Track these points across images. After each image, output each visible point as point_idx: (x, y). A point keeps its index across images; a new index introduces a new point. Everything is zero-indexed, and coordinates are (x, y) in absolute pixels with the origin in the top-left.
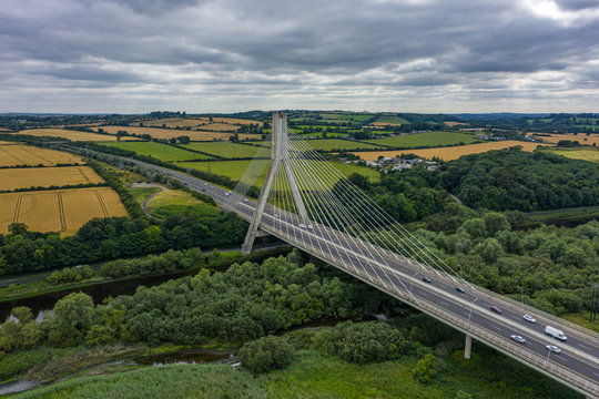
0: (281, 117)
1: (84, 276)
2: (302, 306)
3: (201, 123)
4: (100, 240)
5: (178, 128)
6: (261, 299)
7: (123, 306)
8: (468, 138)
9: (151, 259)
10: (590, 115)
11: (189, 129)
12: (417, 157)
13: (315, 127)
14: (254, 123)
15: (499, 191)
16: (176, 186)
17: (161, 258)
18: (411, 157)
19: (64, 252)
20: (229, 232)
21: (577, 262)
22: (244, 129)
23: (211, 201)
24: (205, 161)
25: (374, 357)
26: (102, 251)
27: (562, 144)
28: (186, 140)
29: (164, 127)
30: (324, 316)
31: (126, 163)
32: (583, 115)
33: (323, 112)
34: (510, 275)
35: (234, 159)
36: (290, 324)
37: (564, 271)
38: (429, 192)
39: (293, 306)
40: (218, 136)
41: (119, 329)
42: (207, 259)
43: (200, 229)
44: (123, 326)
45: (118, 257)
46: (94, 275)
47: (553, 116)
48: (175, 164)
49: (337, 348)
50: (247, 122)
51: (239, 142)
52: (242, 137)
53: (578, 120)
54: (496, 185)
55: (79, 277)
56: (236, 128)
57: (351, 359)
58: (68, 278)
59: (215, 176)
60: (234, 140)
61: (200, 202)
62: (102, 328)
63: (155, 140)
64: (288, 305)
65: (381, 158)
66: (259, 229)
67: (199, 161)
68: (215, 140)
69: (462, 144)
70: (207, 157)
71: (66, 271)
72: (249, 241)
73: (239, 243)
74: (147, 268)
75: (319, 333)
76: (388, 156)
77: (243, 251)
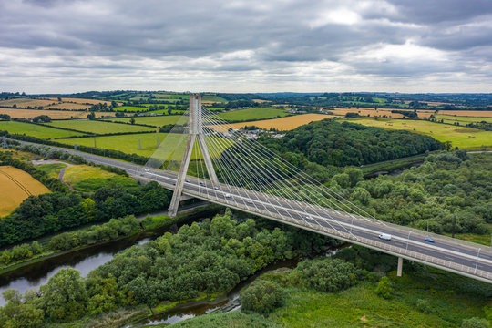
0: (197, 98)
1: (35, 252)
2: (260, 253)
3: (51, 103)
4: (41, 216)
5: (29, 108)
6: (223, 252)
7: (110, 275)
8: (280, 112)
9: (96, 229)
10: (350, 94)
11: (41, 108)
12: (258, 128)
13: (158, 105)
14: (103, 102)
15: (339, 152)
16: (79, 161)
17: (105, 226)
18: (253, 128)
19: (8, 231)
20: (156, 199)
21: (418, 199)
22: (94, 108)
23: (123, 173)
24: (80, 137)
25: (343, 286)
26: (46, 227)
27: (349, 115)
28: (46, 119)
29: (15, 107)
30: (275, 260)
31: (8, 143)
32: (346, 94)
33: (155, 92)
34: (384, 213)
35: (106, 135)
36: (254, 270)
37: (416, 206)
38: (294, 155)
39: (253, 255)
40: (74, 114)
41: (116, 296)
42: (141, 224)
43: (130, 198)
44: (120, 293)
45: (61, 231)
46: (43, 251)
47: (326, 94)
48: (53, 141)
49: (312, 283)
50: (96, 102)
51: (97, 120)
52: (97, 115)
53: (344, 98)
54: (334, 147)
55: (30, 254)
56: (88, 107)
57: (327, 290)
58: (20, 256)
59: (107, 151)
60: (91, 118)
61: (113, 174)
62: (102, 298)
63: (15, 120)
64: (247, 254)
65: (230, 130)
66: (182, 194)
67: (75, 137)
68: (72, 118)
69: (279, 117)
70: (82, 135)
71: (17, 249)
72: (174, 205)
73: (165, 208)
74: (94, 237)
75: (290, 274)
76: (236, 127)
77: (170, 214)
